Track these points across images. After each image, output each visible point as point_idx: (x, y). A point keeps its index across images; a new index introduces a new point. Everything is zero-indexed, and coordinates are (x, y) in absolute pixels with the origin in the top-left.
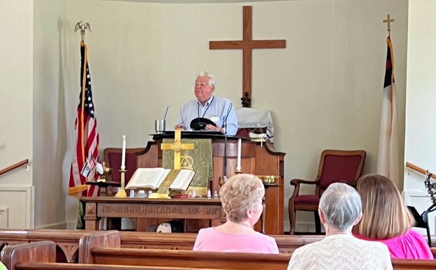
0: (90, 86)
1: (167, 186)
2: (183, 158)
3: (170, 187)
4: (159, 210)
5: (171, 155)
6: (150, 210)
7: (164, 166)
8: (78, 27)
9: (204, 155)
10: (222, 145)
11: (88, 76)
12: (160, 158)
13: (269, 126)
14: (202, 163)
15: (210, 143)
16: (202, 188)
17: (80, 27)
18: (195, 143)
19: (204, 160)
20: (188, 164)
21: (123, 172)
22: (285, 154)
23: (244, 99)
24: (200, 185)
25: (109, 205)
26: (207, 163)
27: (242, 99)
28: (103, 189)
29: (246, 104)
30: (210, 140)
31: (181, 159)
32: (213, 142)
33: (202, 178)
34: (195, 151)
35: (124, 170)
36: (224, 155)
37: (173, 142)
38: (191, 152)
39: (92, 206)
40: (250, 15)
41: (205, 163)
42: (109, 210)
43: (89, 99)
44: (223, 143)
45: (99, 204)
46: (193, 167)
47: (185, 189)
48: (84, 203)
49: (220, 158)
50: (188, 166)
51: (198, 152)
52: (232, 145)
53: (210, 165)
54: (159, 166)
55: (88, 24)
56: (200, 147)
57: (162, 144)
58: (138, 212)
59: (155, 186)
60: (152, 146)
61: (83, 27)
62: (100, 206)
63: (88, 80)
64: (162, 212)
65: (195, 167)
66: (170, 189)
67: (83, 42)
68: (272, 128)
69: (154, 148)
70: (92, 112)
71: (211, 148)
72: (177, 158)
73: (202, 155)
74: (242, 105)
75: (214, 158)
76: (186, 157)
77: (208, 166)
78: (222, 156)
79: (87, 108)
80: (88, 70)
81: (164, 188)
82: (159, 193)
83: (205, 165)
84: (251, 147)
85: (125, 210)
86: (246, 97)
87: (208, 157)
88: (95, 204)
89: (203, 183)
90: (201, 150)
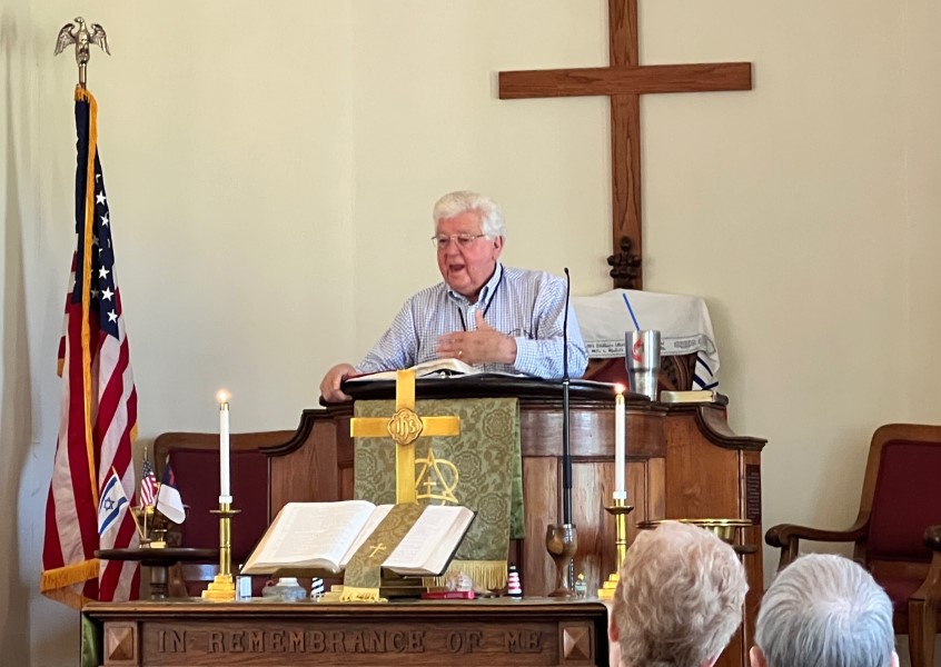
0: (107, 230)
1: (375, 562)
2: (422, 464)
3: (386, 564)
4: (350, 643)
5: (382, 454)
6: (320, 641)
7: (361, 493)
8: (65, 39)
9: (494, 453)
10: (554, 419)
11: (100, 198)
12: (347, 463)
13: (703, 348)
14: (489, 480)
15: (513, 414)
16: (490, 565)
17: (75, 39)
18: (463, 414)
19: (493, 470)
20: (440, 486)
21: (225, 515)
22: (762, 443)
23: (617, 261)
24: (483, 553)
25: (180, 628)
26: (502, 476)
27: (611, 261)
28: (159, 575)
29: (623, 276)
30: (513, 403)
31: (418, 467)
32: (524, 408)
33: (486, 532)
34: (465, 439)
35: (228, 510)
36: (561, 453)
37: (389, 413)
38: (452, 446)
39: (126, 632)
41: (499, 481)
42: (180, 647)
43: (103, 273)
44: (557, 410)
45: (147, 626)
46: (457, 495)
47: (438, 572)
48: (98, 622)
49: (546, 461)
50: (440, 493)
51: (474, 445)
52: (586, 419)
53: (515, 484)
54: (344, 493)
55: (97, 26)
56: (479, 426)
57: (352, 420)
58: (278, 648)
59: (336, 559)
60: (317, 427)
61: (85, 37)
62: (153, 632)
63: (101, 210)
64: (361, 645)
65: (464, 495)
66: (384, 571)
67: (83, 85)
68: (715, 357)
69: (323, 433)
70: (112, 316)
71: (516, 429)
72: (405, 465)
73: (488, 456)
74: (611, 281)
75: (527, 461)
76: (434, 461)
77: (509, 492)
78: (553, 456)
79: (97, 303)
80: (101, 178)
81: (366, 569)
82: (349, 585)
83: (499, 487)
84: (651, 421)
85: (235, 645)
86: (624, 253)
87: (507, 458)
88: (134, 625)
89: (494, 547)
90: (483, 436)
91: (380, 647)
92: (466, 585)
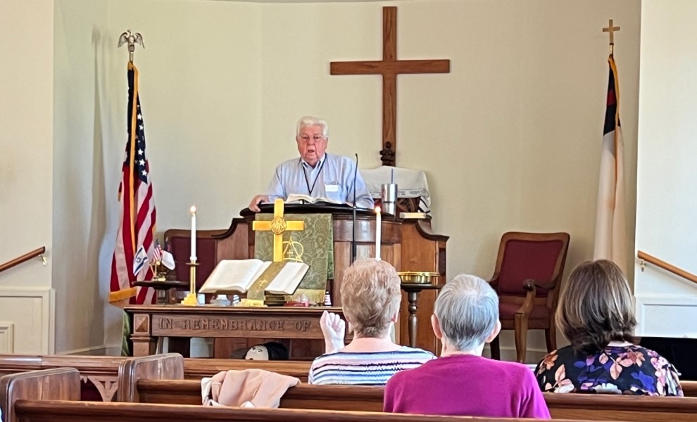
0: (142, 131)
1: (262, 288)
2: (286, 244)
3: (267, 289)
4: (249, 326)
5: (268, 239)
6: (235, 325)
7: (257, 256)
8: (123, 39)
9: (320, 239)
10: (349, 224)
11: (140, 117)
12: (251, 244)
13: (423, 194)
14: (318, 252)
15: (329, 221)
16: (317, 292)
17: (128, 40)
18: (306, 221)
20: (295, 254)
21: (193, 265)
22: (447, 238)
23: (384, 153)
24: (314, 286)
25: (170, 317)
26: (324, 251)
27: (381, 153)
28: (162, 294)
29: (387, 160)
30: (329, 216)
31: (284, 246)
32: (335, 218)
33: (316, 276)
34: (307, 232)
35: (194, 263)
36: (351, 240)
37: (271, 219)
38: (300, 234)
39: (144, 319)
40: (393, 20)
41: (322, 252)
42: (170, 326)
43: (140, 152)
44: (351, 219)
45: (154, 316)
46: (302, 258)
47: (291, 293)
48: (131, 314)
49: (345, 244)
50: (294, 257)
51: (311, 235)
52: (364, 224)
53: (330, 254)
54: (251, 256)
55: (139, 34)
56: (314, 226)
57: (254, 222)
58: (216, 327)
59: (243, 286)
60: (239, 226)
61: (132, 39)
62: (156, 319)
63: (139, 122)
64: (254, 328)
65: (306, 258)
66: (266, 293)
67: (132, 62)
68: (429, 199)
69: (242, 228)
70: (144, 173)
71: (331, 228)
72: (278, 243)
73: (317, 240)
74: (381, 162)
75: (336, 243)
76: (292, 243)
77: (327, 258)
78: (348, 241)
79: (137, 166)
80: (140, 108)
81: (257, 291)
82: (250, 298)
83: (322, 255)
84: (395, 227)
85: (195, 326)
86: (387, 149)
87: (326, 242)
88: (148, 316)
89: (319, 283)
90: (315, 231)
91: (263, 328)
92: (305, 300)
